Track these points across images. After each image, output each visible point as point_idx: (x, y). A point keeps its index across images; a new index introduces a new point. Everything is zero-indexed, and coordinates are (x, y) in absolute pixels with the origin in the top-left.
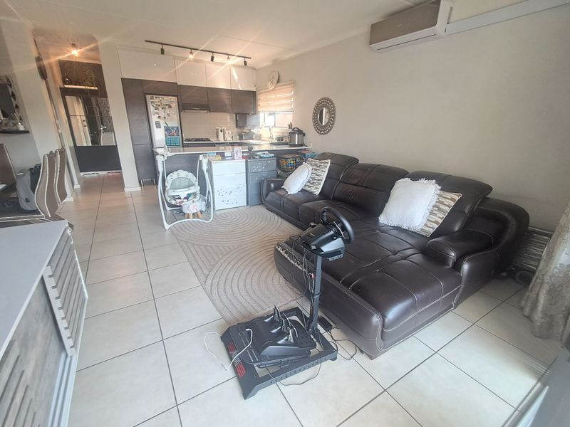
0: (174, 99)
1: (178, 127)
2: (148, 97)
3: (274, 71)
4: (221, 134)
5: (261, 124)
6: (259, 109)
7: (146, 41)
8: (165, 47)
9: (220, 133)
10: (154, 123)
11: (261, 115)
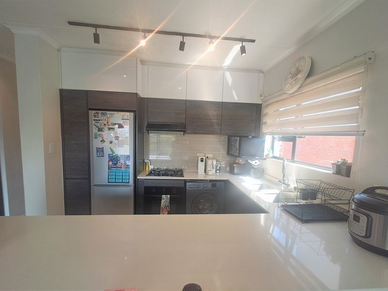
0: (129, 116)
1: (128, 156)
2: (91, 113)
3: (303, 58)
4: (201, 166)
5: (266, 153)
6: (265, 129)
7: (71, 23)
8: (99, 31)
9: (200, 162)
10: (95, 151)
11: (268, 139)
